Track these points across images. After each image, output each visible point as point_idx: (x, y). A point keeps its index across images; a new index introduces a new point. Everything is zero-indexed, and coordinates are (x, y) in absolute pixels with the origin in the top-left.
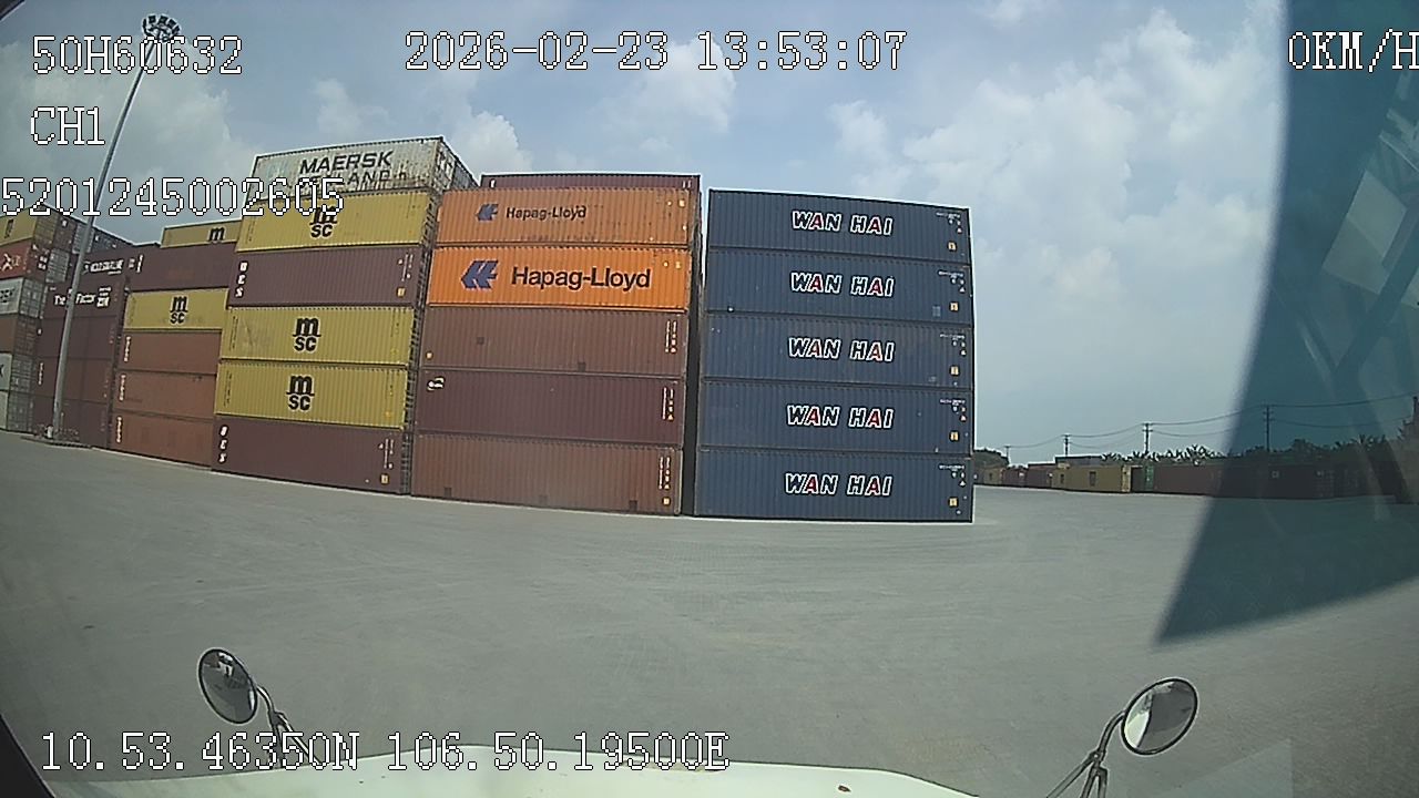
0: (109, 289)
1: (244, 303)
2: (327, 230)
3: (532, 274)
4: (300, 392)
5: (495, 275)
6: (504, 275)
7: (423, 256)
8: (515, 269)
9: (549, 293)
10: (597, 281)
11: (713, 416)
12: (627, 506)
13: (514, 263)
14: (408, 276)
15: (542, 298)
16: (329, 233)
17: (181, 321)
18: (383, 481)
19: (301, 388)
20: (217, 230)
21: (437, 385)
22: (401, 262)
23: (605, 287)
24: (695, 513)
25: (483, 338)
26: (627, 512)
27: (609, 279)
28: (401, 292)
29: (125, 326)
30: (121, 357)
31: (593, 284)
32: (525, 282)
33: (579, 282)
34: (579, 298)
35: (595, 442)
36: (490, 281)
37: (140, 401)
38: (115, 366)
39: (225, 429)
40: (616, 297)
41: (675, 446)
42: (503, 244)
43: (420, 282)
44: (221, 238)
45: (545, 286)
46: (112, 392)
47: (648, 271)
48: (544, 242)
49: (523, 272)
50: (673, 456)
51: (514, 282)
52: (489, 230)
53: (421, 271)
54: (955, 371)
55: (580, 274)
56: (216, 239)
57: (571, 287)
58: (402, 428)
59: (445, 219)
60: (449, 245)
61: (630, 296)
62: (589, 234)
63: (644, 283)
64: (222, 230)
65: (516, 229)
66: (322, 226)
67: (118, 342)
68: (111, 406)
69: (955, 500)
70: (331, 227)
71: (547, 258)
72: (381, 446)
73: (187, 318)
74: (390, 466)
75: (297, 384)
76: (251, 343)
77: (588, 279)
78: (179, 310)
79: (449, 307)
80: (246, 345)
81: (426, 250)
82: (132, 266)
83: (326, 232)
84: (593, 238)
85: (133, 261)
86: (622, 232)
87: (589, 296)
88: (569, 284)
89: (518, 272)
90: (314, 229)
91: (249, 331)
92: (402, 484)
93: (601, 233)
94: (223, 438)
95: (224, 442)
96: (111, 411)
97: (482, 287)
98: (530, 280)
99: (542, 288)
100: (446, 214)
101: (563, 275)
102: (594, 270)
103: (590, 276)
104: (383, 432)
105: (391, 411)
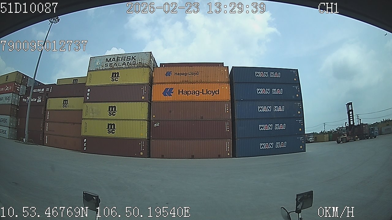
0: (41, 97)
1: (90, 101)
3: (184, 91)
5: (173, 92)
6: (176, 92)
8: (179, 90)
9: (190, 96)
11: (240, 130)
12: (217, 156)
13: (178, 88)
14: (145, 93)
15: (188, 98)
16: (117, 80)
17: (66, 107)
18: (141, 154)
19: (111, 127)
20: (75, 80)
21: (157, 125)
22: (142, 88)
23: (206, 95)
25: (171, 111)
27: (207, 92)
28: (143, 98)
29: (47, 108)
30: (46, 118)
31: (203, 94)
32: (182, 94)
33: (199, 94)
34: (199, 98)
36: (171, 94)
38: (44, 120)
40: (210, 97)
41: (230, 138)
42: (175, 83)
44: (77, 82)
45: (189, 95)
47: (218, 90)
48: (187, 82)
50: (230, 141)
51: (179, 94)
52: (170, 79)
53: (149, 91)
57: (196, 95)
58: (146, 138)
59: (155, 76)
60: (157, 83)
61: (214, 97)
62: (200, 79)
63: (217, 93)
65: (178, 78)
66: (115, 78)
67: (45, 113)
68: (44, 132)
70: (118, 78)
71: (188, 87)
72: (140, 144)
73: (68, 106)
74: (143, 149)
76: (93, 113)
77: (201, 92)
78: (65, 104)
79: (159, 102)
80: (91, 114)
81: (150, 85)
82: (48, 90)
83: (116, 80)
84: (201, 81)
86: (210, 79)
87: (202, 97)
88: (196, 94)
89: (180, 91)
90: (112, 79)
91: (92, 110)
92: (147, 155)
93: (203, 79)
97: (169, 96)
98: (184, 93)
99: (188, 95)
101: (194, 92)
102: (203, 90)
104: (140, 139)
105: (142, 133)
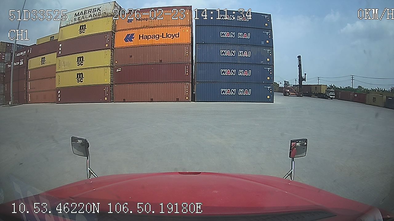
0: (23, 60)
1: (61, 55)
2: (84, 31)
3: (144, 36)
4: (80, 77)
5: (134, 37)
6: (136, 37)
7: (112, 35)
8: (140, 35)
9: (150, 41)
10: (164, 37)
11: (200, 73)
12: (176, 100)
13: (139, 34)
14: (109, 41)
15: (148, 42)
16: (85, 32)
17: (44, 64)
18: (106, 99)
19: (80, 76)
20: (52, 37)
21: (119, 70)
22: (106, 37)
23: (166, 38)
24: (195, 101)
25: (131, 56)
26: (176, 102)
27: (167, 36)
28: (107, 45)
29: (29, 69)
30: (28, 77)
31: (163, 37)
32: (143, 39)
33: (159, 37)
34: (159, 42)
35: (166, 82)
36: (133, 39)
37: (35, 88)
38: (27, 80)
39: (59, 91)
40: (170, 41)
41: (189, 82)
42: (136, 28)
43: (112, 42)
44: (53, 39)
45: (149, 39)
46: (27, 88)
47: (179, 33)
48: (147, 27)
49: (142, 36)
50: (188, 85)
51: (139, 39)
52: (131, 25)
53: (112, 39)
54: (268, 60)
55: (159, 35)
56: (52, 39)
57: (156, 39)
58: (110, 84)
59: (118, 24)
60: (119, 31)
61: (174, 40)
62: (161, 23)
63: (177, 36)
64: (54, 37)
65: (139, 24)
66: (82, 30)
67: (27, 73)
68: (27, 91)
69: (269, 96)
70: (85, 30)
71: (149, 31)
72: (104, 89)
73: (46, 63)
74: (107, 95)
75: (79, 75)
77: (161, 36)
78: (43, 61)
79: (122, 48)
80: (63, 67)
81: (113, 33)
82: (28, 52)
83: (84, 32)
84: (162, 25)
85: (29, 50)
86: (170, 23)
87: (161, 41)
88: (155, 38)
89: (141, 36)
90: (80, 31)
91: (64, 63)
92: (111, 99)
93: (164, 23)
94: (59, 94)
95: (59, 95)
96: (27, 93)
97: (130, 41)
98: (144, 38)
99: (148, 40)
100: (118, 23)
101: (154, 36)
102: (163, 34)
103: (162, 35)
104: (104, 86)
105: (106, 79)
